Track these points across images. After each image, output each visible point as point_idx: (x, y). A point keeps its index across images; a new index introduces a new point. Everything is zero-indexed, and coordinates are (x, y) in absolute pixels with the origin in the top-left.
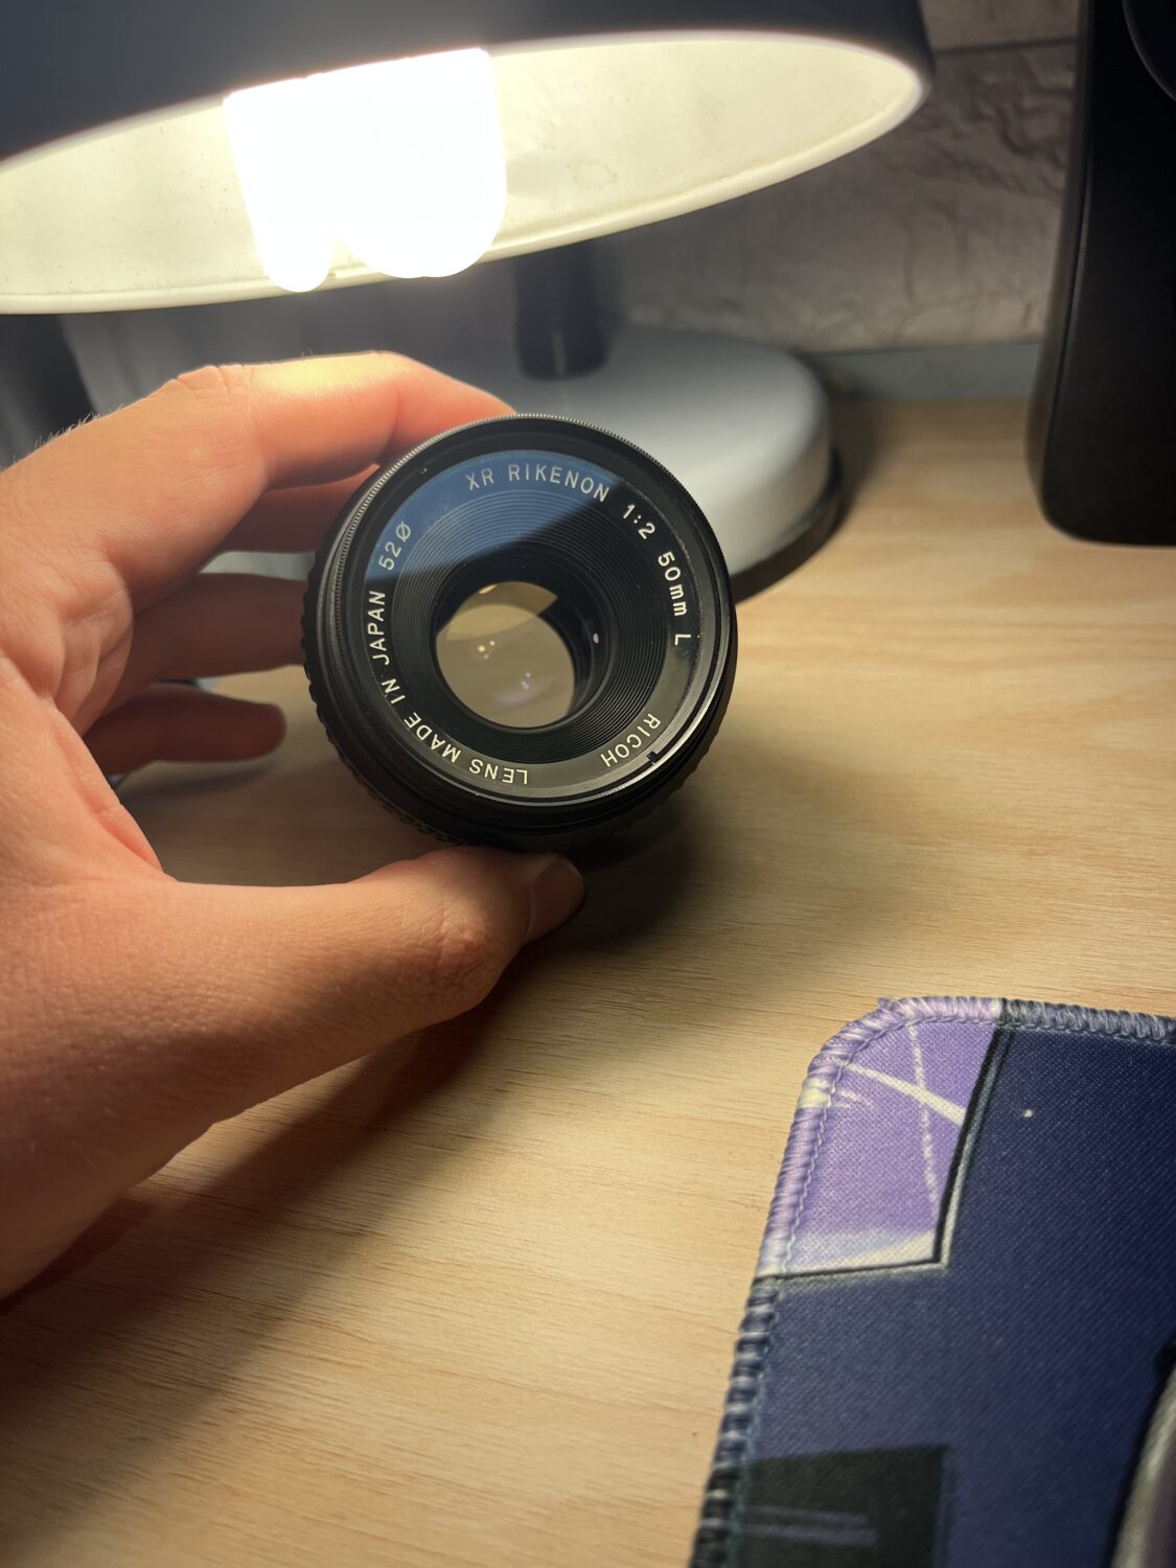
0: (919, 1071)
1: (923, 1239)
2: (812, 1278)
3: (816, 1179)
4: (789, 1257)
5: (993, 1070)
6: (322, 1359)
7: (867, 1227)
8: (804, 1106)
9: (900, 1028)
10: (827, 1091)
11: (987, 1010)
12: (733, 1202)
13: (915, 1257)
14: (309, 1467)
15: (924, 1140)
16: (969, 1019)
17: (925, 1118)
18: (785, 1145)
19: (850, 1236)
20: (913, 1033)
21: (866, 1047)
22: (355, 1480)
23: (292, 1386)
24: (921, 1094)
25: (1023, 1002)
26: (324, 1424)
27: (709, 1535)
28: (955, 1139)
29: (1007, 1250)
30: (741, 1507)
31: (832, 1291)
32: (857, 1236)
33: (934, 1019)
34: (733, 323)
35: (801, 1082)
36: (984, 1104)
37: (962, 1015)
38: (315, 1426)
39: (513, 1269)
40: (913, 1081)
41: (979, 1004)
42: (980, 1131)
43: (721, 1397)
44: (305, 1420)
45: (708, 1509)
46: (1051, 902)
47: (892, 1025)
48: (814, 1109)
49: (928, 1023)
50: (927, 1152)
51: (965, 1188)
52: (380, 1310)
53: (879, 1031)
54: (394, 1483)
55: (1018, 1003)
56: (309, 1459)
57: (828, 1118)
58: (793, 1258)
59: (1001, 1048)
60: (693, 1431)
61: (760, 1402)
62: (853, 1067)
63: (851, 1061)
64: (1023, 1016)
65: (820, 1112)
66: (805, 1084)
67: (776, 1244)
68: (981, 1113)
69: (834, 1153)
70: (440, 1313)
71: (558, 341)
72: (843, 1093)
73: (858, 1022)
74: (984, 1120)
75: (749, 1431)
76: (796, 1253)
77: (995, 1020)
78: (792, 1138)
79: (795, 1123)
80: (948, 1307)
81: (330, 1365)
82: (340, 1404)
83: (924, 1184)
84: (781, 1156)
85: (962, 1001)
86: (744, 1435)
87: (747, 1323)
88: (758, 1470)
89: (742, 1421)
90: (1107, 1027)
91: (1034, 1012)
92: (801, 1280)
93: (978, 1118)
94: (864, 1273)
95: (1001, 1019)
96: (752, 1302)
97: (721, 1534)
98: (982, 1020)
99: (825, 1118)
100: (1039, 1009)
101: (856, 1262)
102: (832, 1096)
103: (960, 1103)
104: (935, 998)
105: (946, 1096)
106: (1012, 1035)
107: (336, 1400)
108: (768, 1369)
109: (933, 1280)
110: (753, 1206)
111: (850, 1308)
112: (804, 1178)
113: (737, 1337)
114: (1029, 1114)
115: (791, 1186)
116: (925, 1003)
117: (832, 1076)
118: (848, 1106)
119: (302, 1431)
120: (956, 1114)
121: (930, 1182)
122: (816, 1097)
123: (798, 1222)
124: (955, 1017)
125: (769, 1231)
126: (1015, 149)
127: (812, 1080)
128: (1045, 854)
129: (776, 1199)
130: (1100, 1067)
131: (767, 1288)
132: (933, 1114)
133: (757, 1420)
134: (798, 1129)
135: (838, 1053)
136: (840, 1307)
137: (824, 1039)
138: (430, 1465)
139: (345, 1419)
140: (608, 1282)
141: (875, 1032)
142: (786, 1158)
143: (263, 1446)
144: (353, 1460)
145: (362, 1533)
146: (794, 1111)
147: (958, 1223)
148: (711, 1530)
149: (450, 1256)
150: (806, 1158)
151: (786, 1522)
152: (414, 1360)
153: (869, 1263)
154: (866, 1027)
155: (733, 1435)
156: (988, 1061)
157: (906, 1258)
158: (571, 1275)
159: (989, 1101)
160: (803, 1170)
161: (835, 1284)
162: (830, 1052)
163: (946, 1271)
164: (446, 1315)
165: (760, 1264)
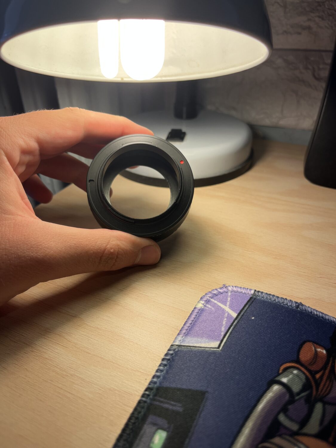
0: (228, 303)
1: (217, 343)
2: (186, 347)
3: (194, 324)
4: (181, 341)
5: (247, 306)
6: (58, 344)
7: (203, 338)
8: (196, 307)
9: (226, 292)
10: (203, 304)
11: (250, 292)
12: (172, 327)
13: (213, 347)
15: (224, 320)
16: (245, 293)
17: (226, 315)
18: (189, 315)
19: (198, 339)
20: (229, 294)
21: (217, 295)
22: (57, 373)
23: (49, 348)
24: (227, 309)
25: (260, 292)
26: (54, 359)
27: (142, 402)
28: (232, 321)
29: (237, 349)
30: (151, 397)
31: (190, 351)
32: (200, 339)
33: (236, 292)
35: (197, 302)
36: (242, 314)
38: (51, 358)
39: (111, 332)
40: (226, 305)
41: (249, 290)
42: (239, 320)
43: (155, 371)
44: (50, 357)
45: (143, 396)
46: (278, 271)
49: (234, 292)
50: (224, 323)
51: (231, 333)
52: (75, 335)
53: (221, 292)
54: (67, 375)
56: (48, 366)
57: (201, 311)
58: (182, 342)
59: (251, 301)
60: (146, 378)
61: (163, 374)
62: (212, 300)
63: (212, 298)
64: (259, 295)
65: (200, 309)
67: (180, 338)
68: (241, 316)
69: (201, 319)
71: (185, 109)
72: (207, 305)
73: (216, 289)
74: (241, 317)
75: (159, 380)
76: (184, 341)
77: (252, 295)
78: (191, 314)
79: (193, 310)
80: (218, 359)
81: (60, 345)
82: (59, 355)
83: (221, 330)
85: (244, 289)
87: (166, 355)
88: (158, 389)
89: (158, 377)
90: (280, 301)
91: (262, 295)
92: (183, 347)
93: (240, 317)
94: (199, 348)
95: (253, 295)
96: (169, 350)
97: (145, 402)
98: (248, 294)
99: (201, 310)
100: (264, 294)
101: (198, 345)
102: (204, 306)
103: (236, 313)
104: (237, 287)
105: (233, 310)
106: (255, 299)
107: (59, 354)
108: (168, 366)
109: (216, 353)
111: (193, 355)
112: (191, 324)
113: (163, 358)
114: (253, 318)
115: (188, 325)
116: (234, 287)
117: (206, 301)
118: (207, 308)
119: (48, 359)
120: (234, 315)
121: (223, 330)
122: (200, 305)
123: (186, 334)
124: (242, 292)
125: (179, 334)
126: (316, 78)
127: (200, 301)
128: (280, 259)
129: (183, 327)
130: (275, 310)
131: (174, 347)
132: (228, 314)
133: (161, 377)
134: (193, 312)
135: (209, 296)
136: (190, 355)
137: (206, 292)
138: (77, 373)
139: (59, 358)
140: (135, 340)
141: (220, 292)
142: (188, 318)
143: (37, 361)
144: (59, 368)
145: (56, 386)
146: (194, 308)
147: (227, 340)
148: (142, 400)
149: (97, 326)
150: (193, 319)
151: (162, 402)
152: (80, 348)
153: (201, 346)
154: (218, 291)
155: (155, 380)
156: (247, 304)
157: (211, 346)
158: (126, 336)
159: (244, 313)
160: (191, 322)
161: (191, 349)
162: (207, 295)
163: (220, 351)
164: (91, 339)
165: (174, 342)
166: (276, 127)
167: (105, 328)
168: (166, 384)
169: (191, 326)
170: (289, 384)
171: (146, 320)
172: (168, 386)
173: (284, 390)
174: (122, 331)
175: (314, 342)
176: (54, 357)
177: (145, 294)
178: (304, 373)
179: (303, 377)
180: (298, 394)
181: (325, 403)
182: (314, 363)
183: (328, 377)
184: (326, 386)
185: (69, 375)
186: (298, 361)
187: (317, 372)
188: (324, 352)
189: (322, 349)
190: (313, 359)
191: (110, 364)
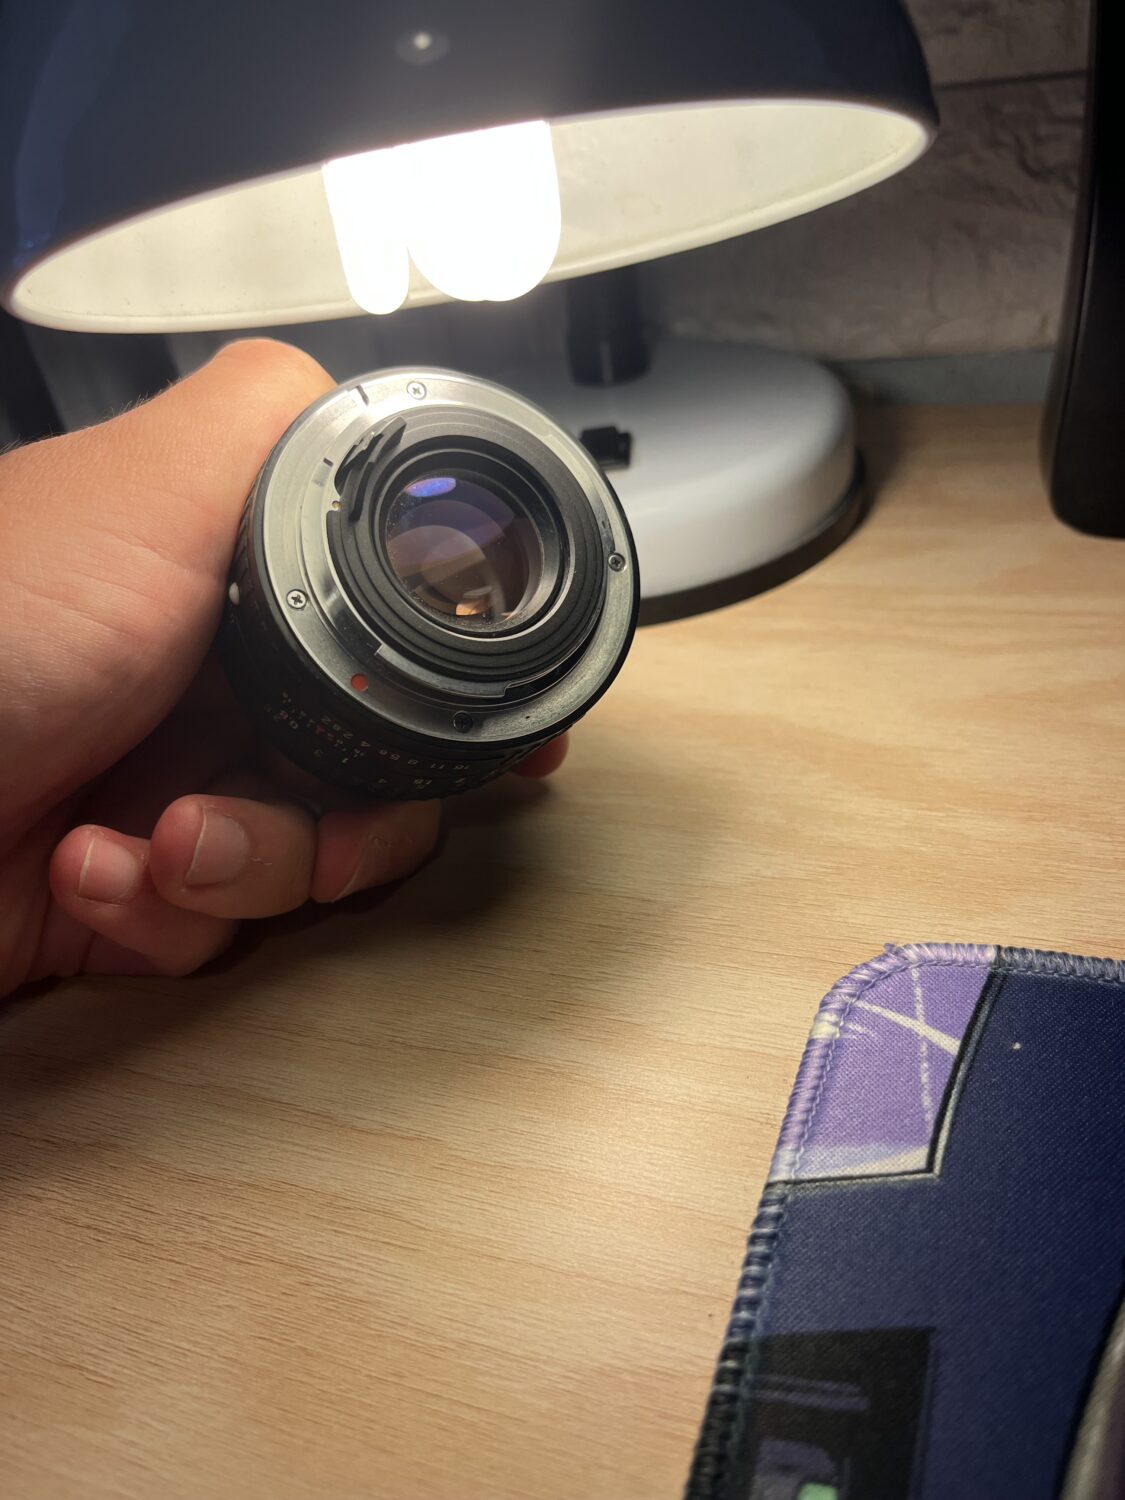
0: (920, 1008)
1: (918, 1152)
2: (818, 1184)
3: (824, 1100)
4: (798, 1166)
5: (986, 1008)
7: (869, 1141)
8: (815, 1037)
9: (904, 970)
10: (836, 1024)
11: (983, 955)
12: (749, 1119)
13: (910, 1168)
14: (373, 1332)
15: (922, 1067)
16: (966, 963)
17: (924, 1048)
18: (797, 1069)
19: (853, 1149)
20: (915, 974)
21: (873, 986)
22: (412, 1345)
24: (921, 1028)
25: (1016, 949)
26: (386, 1297)
27: (722, 1398)
28: (950, 1067)
29: (993, 1163)
30: (749, 1376)
31: (836, 1195)
32: (859, 1149)
33: (935, 962)
34: (767, 334)
35: (812, 1017)
36: (977, 1037)
37: (960, 959)
39: (552, 1172)
40: (914, 1017)
41: (976, 950)
42: (973, 1060)
43: (734, 1285)
44: (371, 1293)
45: (721, 1377)
46: (1047, 862)
47: (896, 967)
48: (823, 1039)
49: (929, 966)
50: (925, 1078)
51: (957, 1110)
52: (435, 1204)
53: (885, 972)
54: (446, 1348)
55: (1011, 950)
56: (373, 1326)
57: (837, 1047)
58: (801, 1166)
59: (995, 989)
60: (709, 1312)
61: (768, 1288)
62: (861, 1004)
63: (859, 998)
64: (1015, 961)
65: (829, 1042)
66: (816, 1019)
67: (787, 1154)
68: (974, 1045)
69: (841, 1078)
70: (487, 1207)
71: (605, 351)
72: (851, 1026)
73: (865, 965)
74: (976, 1051)
75: (758, 1311)
76: (805, 1163)
77: (990, 964)
78: (803, 1064)
79: (807, 1052)
80: (939, 1210)
81: (392, 1248)
83: (920, 1105)
84: (793, 1080)
85: (961, 949)
86: (755, 1315)
87: (759, 1221)
88: (765, 1345)
89: (752, 1304)
90: (1092, 972)
91: (1026, 958)
92: (808, 1185)
93: (971, 1049)
94: (864, 1180)
95: (995, 964)
96: (763, 1203)
97: (732, 1398)
98: (978, 964)
99: (834, 1047)
100: (1030, 956)
101: (857, 1171)
102: (841, 1028)
103: (955, 1036)
104: (936, 944)
105: (943, 1030)
106: (1005, 977)
107: (397, 1277)
108: (776, 1260)
109: (926, 1188)
110: (767, 1123)
111: (850, 1210)
112: (813, 1099)
113: (749, 1234)
114: (1017, 1046)
115: (801, 1105)
116: (926, 948)
117: (842, 1011)
118: (854, 1037)
119: (367, 1302)
120: (951, 1045)
121: (926, 1104)
122: (825, 1030)
123: (806, 1136)
124: (954, 961)
125: (780, 1143)
126: (1033, 174)
127: (822, 1014)
128: (1043, 820)
129: (788, 1116)
130: (1084, 1007)
131: (778, 1191)
132: (931, 1045)
133: (765, 1303)
134: (809, 1057)
135: (847, 991)
136: (841, 1209)
137: (834, 980)
138: (476, 1334)
139: (404, 1294)
140: (636, 1185)
141: (881, 973)
142: (798, 1083)
143: (333, 1314)
144: (411, 1327)
145: (419, 1390)
146: (806, 1041)
147: (950, 1138)
148: (723, 1394)
149: (497, 1159)
150: (815, 1082)
151: (788, 1388)
152: (465, 1246)
153: (868, 1172)
154: (873, 969)
155: (744, 1315)
156: (982, 999)
157: (902, 1168)
158: (604, 1178)
159: (982, 1034)
161: (839, 1190)
162: (840, 990)
163: (938, 1180)
164: (493, 1209)
165: (772, 1171)
166: (919, 358)
167: (528, 1162)
168: (788, 1326)
169: (816, 1106)
171: (656, 1109)
172: (795, 1330)
174: (586, 1162)
176: (384, 1291)
177: (628, 1019)
185: (453, 1346)
191: (579, 1282)
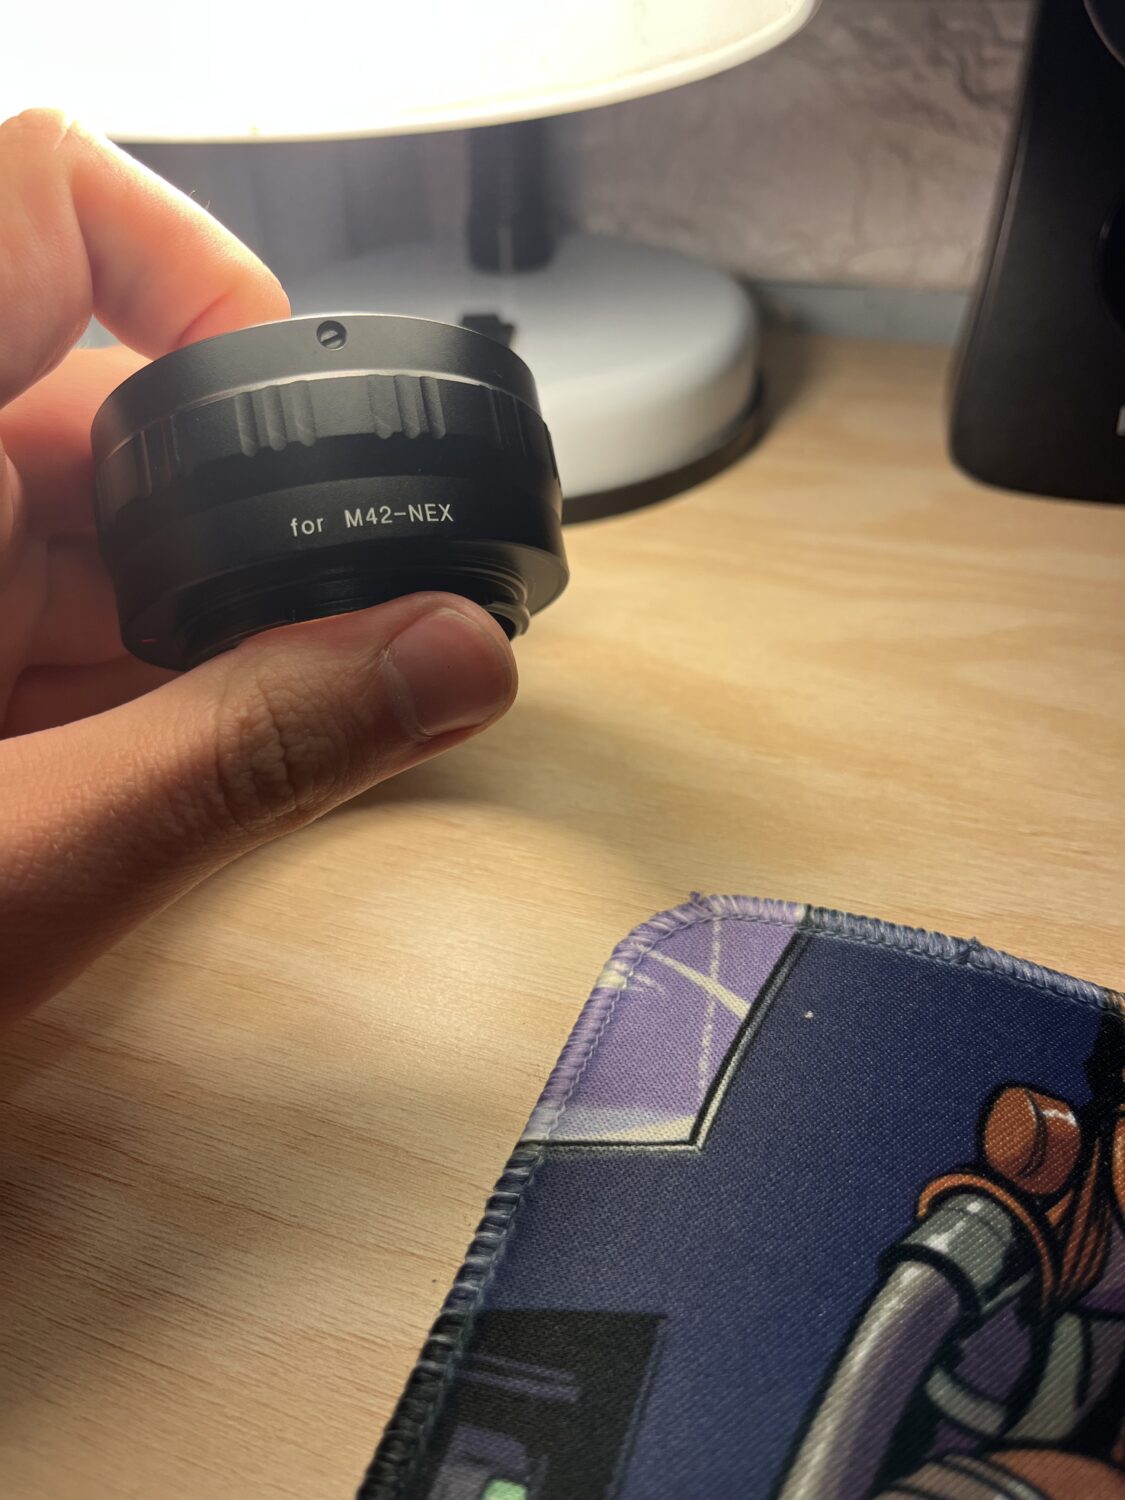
0: (715, 964)
1: (684, 1122)
2: (572, 1147)
3: (597, 1055)
4: (555, 1126)
5: (785, 970)
6: (95, 1175)
7: (635, 1105)
8: (600, 986)
9: (706, 923)
10: (625, 974)
11: (791, 914)
12: (517, 1070)
13: (672, 1138)
15: (706, 1029)
16: (773, 920)
17: (711, 1010)
18: (576, 1019)
19: (616, 1112)
20: (717, 928)
21: (671, 937)
22: (103, 1290)
23: (60, 1196)
24: (712, 985)
25: (827, 911)
26: (84, 1234)
27: (424, 1376)
28: (735, 1031)
29: (761, 1140)
30: (458, 1353)
31: (588, 1162)
32: (623, 1113)
33: (740, 917)
35: (603, 964)
36: (769, 1002)
37: (767, 916)
38: (75, 1235)
40: (707, 973)
41: (785, 908)
42: (760, 1027)
43: (464, 1248)
44: (67, 1229)
45: (428, 1352)
47: (699, 919)
48: (608, 989)
49: (733, 920)
50: (706, 1042)
51: (733, 1080)
53: (685, 924)
55: (821, 911)
56: (63, 1265)
57: (620, 1000)
58: (558, 1127)
59: (797, 950)
60: (434, 1278)
61: (497, 1257)
62: (655, 954)
63: (654, 948)
64: (824, 923)
65: (613, 993)
66: (607, 966)
67: (549, 1113)
68: (765, 1009)
69: (619, 1034)
70: (215, 1143)
71: (505, 237)
72: (639, 977)
73: (667, 914)
74: (766, 1016)
75: (482, 1283)
76: (563, 1123)
77: (797, 924)
78: (583, 1015)
79: (589, 1001)
80: (694, 1187)
81: (101, 1181)
82: (103, 1218)
83: (697, 1071)
84: (570, 1031)
85: (769, 905)
86: (478, 1286)
87: (502, 1183)
88: (482, 1319)
89: (478, 1273)
90: (902, 941)
91: (836, 920)
92: (561, 1148)
93: (760, 1014)
94: (622, 1147)
95: (802, 924)
96: (511, 1164)
97: (436, 1376)
98: (784, 922)
99: (618, 999)
100: (840, 919)
101: (616, 1137)
102: (629, 979)
103: (747, 998)
104: (745, 898)
105: (734, 990)
106: (810, 939)
107: (101, 1213)
108: (512, 1229)
109: (685, 1160)
110: (535, 1076)
111: (601, 1179)
112: (586, 1054)
113: (491, 1195)
114: (810, 1015)
115: (573, 1059)
116: (733, 901)
117: (632, 961)
118: (641, 990)
119: (61, 1238)
120: (741, 1008)
121: (703, 1069)
122: (613, 980)
123: (571, 1094)
124: (760, 917)
125: (542, 1099)
126: (972, 97)
127: (613, 962)
128: (884, 777)
129: (556, 1070)
130: (887, 979)
131: (529, 1152)
132: (720, 1006)
133: (491, 1274)
134: (590, 1007)
135: (643, 939)
137: (632, 926)
139: (105, 1232)
140: (381, 1131)
141: (682, 923)
142: (573, 1034)
143: (23, 1249)
144: (106, 1270)
146: (591, 990)
147: (719, 1110)
148: (427, 1371)
150: (591, 1035)
151: (498, 1371)
152: (181, 1185)
153: (627, 1138)
154: (674, 918)
155: (467, 1284)
156: (782, 961)
157: (665, 1137)
158: (348, 1121)
159: (775, 999)
160: (585, 1045)
161: (592, 1155)
162: (635, 938)
163: (699, 1154)
164: (221, 1146)
165: (527, 1129)
166: (837, 285)
168: (510, 1301)
169: (588, 1062)
170: (957, 1258)
172: (517, 1306)
173: (941, 1281)
175: (1033, 1087)
176: (84, 1228)
178: (1006, 1209)
179: (1003, 1223)
180: (992, 1291)
181: (1087, 1316)
182: (1040, 1164)
183: (1093, 1216)
184: (1088, 1249)
186: (980, 1165)
187: (1051, 1200)
188: (1071, 1119)
189: (1062, 1111)
190: (1034, 1154)
